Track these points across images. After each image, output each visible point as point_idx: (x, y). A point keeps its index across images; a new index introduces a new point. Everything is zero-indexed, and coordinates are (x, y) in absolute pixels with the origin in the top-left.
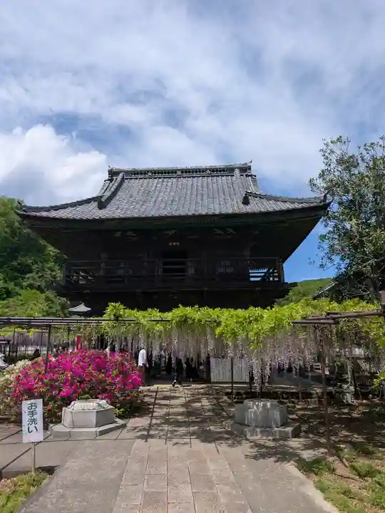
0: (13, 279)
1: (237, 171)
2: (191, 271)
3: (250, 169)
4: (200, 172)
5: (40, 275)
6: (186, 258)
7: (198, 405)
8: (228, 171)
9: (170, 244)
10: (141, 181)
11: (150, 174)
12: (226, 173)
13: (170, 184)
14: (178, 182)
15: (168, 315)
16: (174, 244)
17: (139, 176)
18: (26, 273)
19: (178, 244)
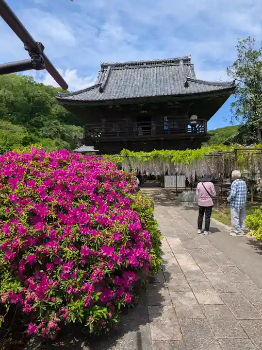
0: (33, 131)
1: (181, 62)
2: (154, 128)
3: (190, 60)
4: (158, 63)
5: (50, 128)
6: (150, 120)
7: (159, 196)
8: (176, 62)
9: (141, 112)
10: (121, 71)
11: (127, 66)
12: (174, 64)
13: (139, 72)
14: (144, 70)
15: (149, 154)
16: (144, 112)
17: (120, 68)
18: (41, 127)
19: (146, 112)
